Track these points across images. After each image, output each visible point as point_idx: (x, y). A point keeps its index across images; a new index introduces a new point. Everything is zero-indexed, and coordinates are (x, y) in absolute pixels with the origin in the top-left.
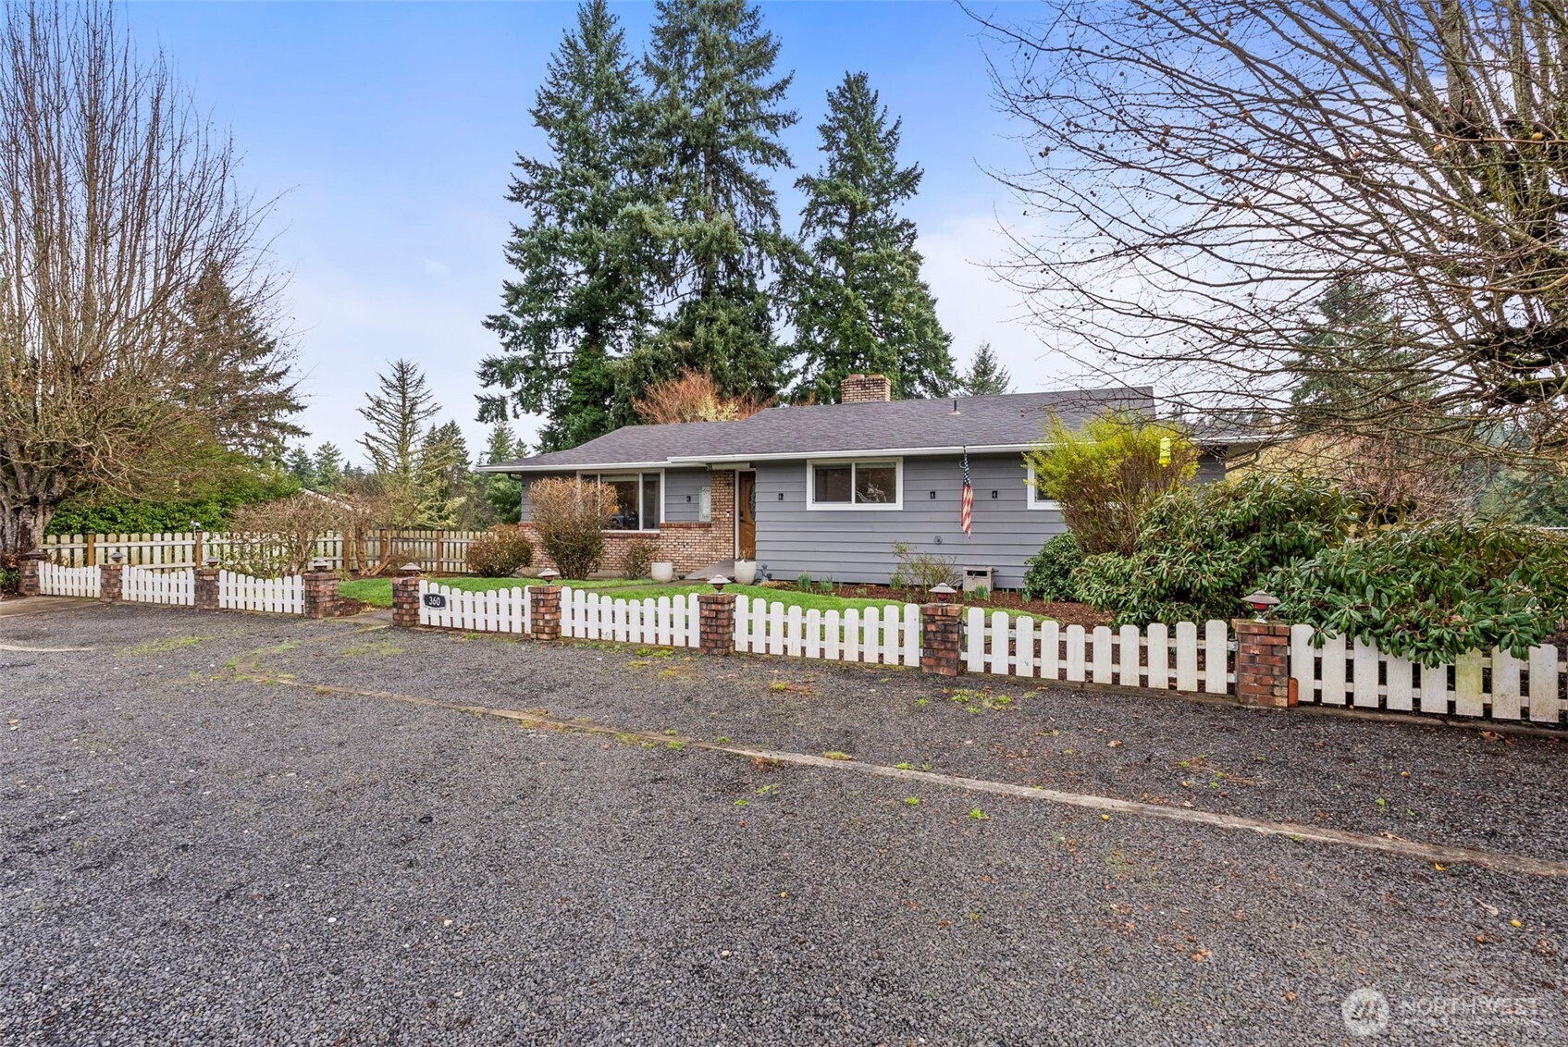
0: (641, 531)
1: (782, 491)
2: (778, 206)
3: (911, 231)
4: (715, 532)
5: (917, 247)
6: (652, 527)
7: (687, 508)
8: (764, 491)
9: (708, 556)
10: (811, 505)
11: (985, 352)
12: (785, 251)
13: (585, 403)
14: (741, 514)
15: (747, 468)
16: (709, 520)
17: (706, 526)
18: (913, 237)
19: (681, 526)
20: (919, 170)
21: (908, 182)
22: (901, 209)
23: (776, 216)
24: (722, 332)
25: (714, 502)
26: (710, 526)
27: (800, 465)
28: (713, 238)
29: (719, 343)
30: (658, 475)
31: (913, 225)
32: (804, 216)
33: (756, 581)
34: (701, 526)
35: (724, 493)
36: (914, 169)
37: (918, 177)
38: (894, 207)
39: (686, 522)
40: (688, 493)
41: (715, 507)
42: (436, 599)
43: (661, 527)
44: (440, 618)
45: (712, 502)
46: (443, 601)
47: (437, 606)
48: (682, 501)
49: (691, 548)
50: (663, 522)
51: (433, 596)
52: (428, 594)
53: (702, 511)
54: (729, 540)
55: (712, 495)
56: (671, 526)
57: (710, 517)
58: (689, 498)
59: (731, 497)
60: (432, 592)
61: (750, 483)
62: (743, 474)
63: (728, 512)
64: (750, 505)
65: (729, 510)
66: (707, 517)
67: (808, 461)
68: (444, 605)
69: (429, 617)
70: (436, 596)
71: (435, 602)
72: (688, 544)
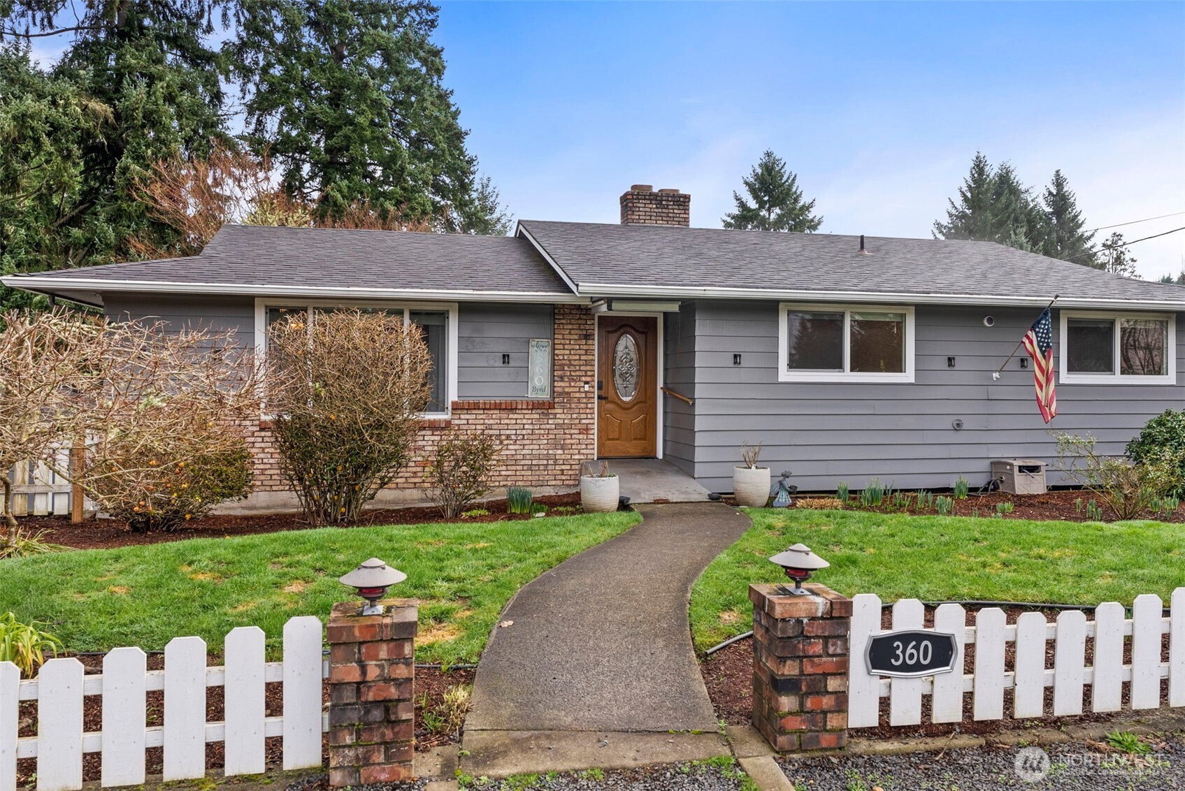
1: (737, 350)
3: (432, 17)
4: (561, 415)
5: (436, 38)
6: (426, 408)
7: (504, 373)
8: (709, 348)
9: (547, 457)
10: (784, 373)
14: (600, 388)
16: (545, 396)
17: (544, 407)
19: (498, 407)
25: (556, 365)
26: (551, 405)
27: (768, 309)
30: (443, 315)
33: (770, 500)
34: (536, 406)
35: (570, 348)
39: (503, 400)
40: (505, 348)
41: (559, 373)
42: (917, 648)
43: (457, 407)
44: (927, 701)
45: (553, 365)
46: (942, 650)
47: (918, 667)
48: (492, 363)
49: (515, 444)
50: (456, 399)
51: (906, 638)
52: (887, 632)
53: (533, 379)
54: (587, 429)
55: (554, 355)
56: (476, 406)
57: (548, 390)
58: (506, 358)
59: (591, 357)
60: (900, 626)
61: (615, 336)
62: (603, 321)
63: (586, 383)
64: (614, 371)
65: (588, 379)
66: (543, 390)
67: (781, 306)
68: (945, 662)
69: (885, 704)
70: (917, 637)
71: (911, 656)
72: (508, 437)
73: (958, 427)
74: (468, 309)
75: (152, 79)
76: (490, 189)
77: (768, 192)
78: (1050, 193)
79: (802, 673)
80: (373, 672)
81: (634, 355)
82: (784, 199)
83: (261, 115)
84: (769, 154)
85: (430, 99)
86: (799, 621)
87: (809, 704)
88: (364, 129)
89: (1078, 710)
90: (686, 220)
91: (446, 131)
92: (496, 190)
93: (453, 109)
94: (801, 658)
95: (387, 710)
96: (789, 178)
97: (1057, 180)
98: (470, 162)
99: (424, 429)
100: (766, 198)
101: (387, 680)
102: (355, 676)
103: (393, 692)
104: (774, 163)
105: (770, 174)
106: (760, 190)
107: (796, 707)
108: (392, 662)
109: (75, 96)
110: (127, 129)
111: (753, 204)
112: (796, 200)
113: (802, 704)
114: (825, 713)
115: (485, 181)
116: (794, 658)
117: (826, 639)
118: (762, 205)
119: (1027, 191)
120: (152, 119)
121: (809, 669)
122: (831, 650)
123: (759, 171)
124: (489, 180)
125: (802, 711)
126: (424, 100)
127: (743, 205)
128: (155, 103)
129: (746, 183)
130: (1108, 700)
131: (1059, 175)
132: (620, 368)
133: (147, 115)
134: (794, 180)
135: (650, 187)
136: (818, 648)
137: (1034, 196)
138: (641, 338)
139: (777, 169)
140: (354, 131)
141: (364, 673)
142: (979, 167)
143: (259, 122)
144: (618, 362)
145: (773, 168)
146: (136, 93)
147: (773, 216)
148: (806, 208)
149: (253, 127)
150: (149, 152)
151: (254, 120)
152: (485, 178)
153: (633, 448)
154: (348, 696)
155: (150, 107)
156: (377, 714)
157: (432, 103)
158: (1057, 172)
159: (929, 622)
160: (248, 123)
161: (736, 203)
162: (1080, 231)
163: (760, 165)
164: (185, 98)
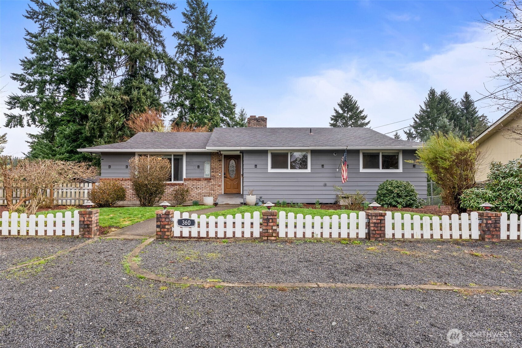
0: (173, 182)
1: (256, 163)
2: (165, 43)
3: (221, 62)
4: (213, 182)
5: (223, 68)
6: (178, 180)
7: (198, 171)
8: (248, 164)
10: (270, 170)
11: (242, 112)
12: (170, 63)
13: (69, 121)
14: (224, 174)
15: (238, 153)
16: (209, 177)
17: (208, 180)
18: (222, 64)
19: (196, 180)
20: (225, 38)
21: (220, 42)
22: (217, 52)
23: (164, 46)
24: (144, 94)
25: (212, 168)
26: (210, 179)
27: (265, 152)
28: (143, 51)
29: (143, 98)
30: (182, 156)
31: (222, 59)
32: (177, 49)
33: (256, 204)
34: (206, 179)
35: (216, 164)
36: (223, 37)
37: (225, 40)
38: (214, 51)
39: (197, 178)
40: (198, 164)
41: (212, 170)
42: (187, 222)
43: (185, 180)
44: (190, 232)
45: (211, 168)
46: (193, 223)
47: (187, 225)
48: (195, 168)
49: (200, 189)
50: (185, 178)
51: (185, 220)
52: (181, 219)
53: (205, 172)
54: (220, 186)
55: (211, 166)
56: (190, 179)
57: (210, 175)
58: (198, 167)
59: (221, 166)
60: (184, 217)
61: (229, 160)
62: (225, 156)
63: (220, 173)
64: (229, 170)
65: (220, 172)
66: (208, 175)
67: (269, 151)
68: (194, 225)
69: (181, 232)
70: (188, 220)
71: (186, 223)
72: (199, 188)
73: (325, 185)
74: (188, 154)
75: (139, 88)
76: (244, 113)
77: (347, 107)
78: (463, 101)
79: (161, 224)
80: (86, 219)
81: (235, 165)
82: (352, 109)
83: (173, 95)
84: (347, 94)
85: (219, 87)
86: (160, 215)
87: (162, 230)
88: (199, 98)
89: (223, 236)
90: (266, 125)
91: (225, 96)
92: (246, 113)
93: (228, 89)
94: (161, 222)
95: (88, 226)
96: (354, 102)
97: (466, 96)
98: (234, 105)
99: (177, 185)
100: (346, 109)
101: (88, 221)
102: (83, 220)
103: (89, 223)
104: (348, 97)
105: (347, 101)
106: (344, 106)
107: (160, 231)
108: (89, 218)
109: (119, 95)
110: (133, 103)
111: (341, 111)
112: (357, 110)
113: (161, 230)
114: (165, 232)
115: (242, 110)
116: (159, 221)
117: (165, 218)
118: (344, 112)
119: (453, 101)
120: (139, 100)
121: (162, 224)
122: (166, 220)
123: (343, 100)
124: (244, 110)
125: (161, 231)
126: (218, 88)
127: (337, 112)
128: (140, 95)
129: (339, 105)
130: (230, 235)
131: (467, 94)
132: (230, 169)
133: (138, 99)
134: (356, 102)
135: (255, 116)
136: (164, 220)
137: (456, 102)
138: (236, 161)
139: (350, 99)
140: (196, 99)
141: (84, 219)
142: (432, 93)
143: (173, 97)
144: (230, 167)
145: (348, 99)
146: (135, 93)
147: (348, 115)
148: (361, 112)
149: (171, 98)
150: (139, 109)
151: (172, 97)
152: (242, 109)
153: (234, 191)
154: (82, 223)
155: (139, 96)
156: (86, 226)
157: (220, 89)
158: (466, 93)
159: (190, 216)
160: (170, 98)
161: (334, 112)
162: (476, 115)
163: (344, 98)
164: (148, 93)
